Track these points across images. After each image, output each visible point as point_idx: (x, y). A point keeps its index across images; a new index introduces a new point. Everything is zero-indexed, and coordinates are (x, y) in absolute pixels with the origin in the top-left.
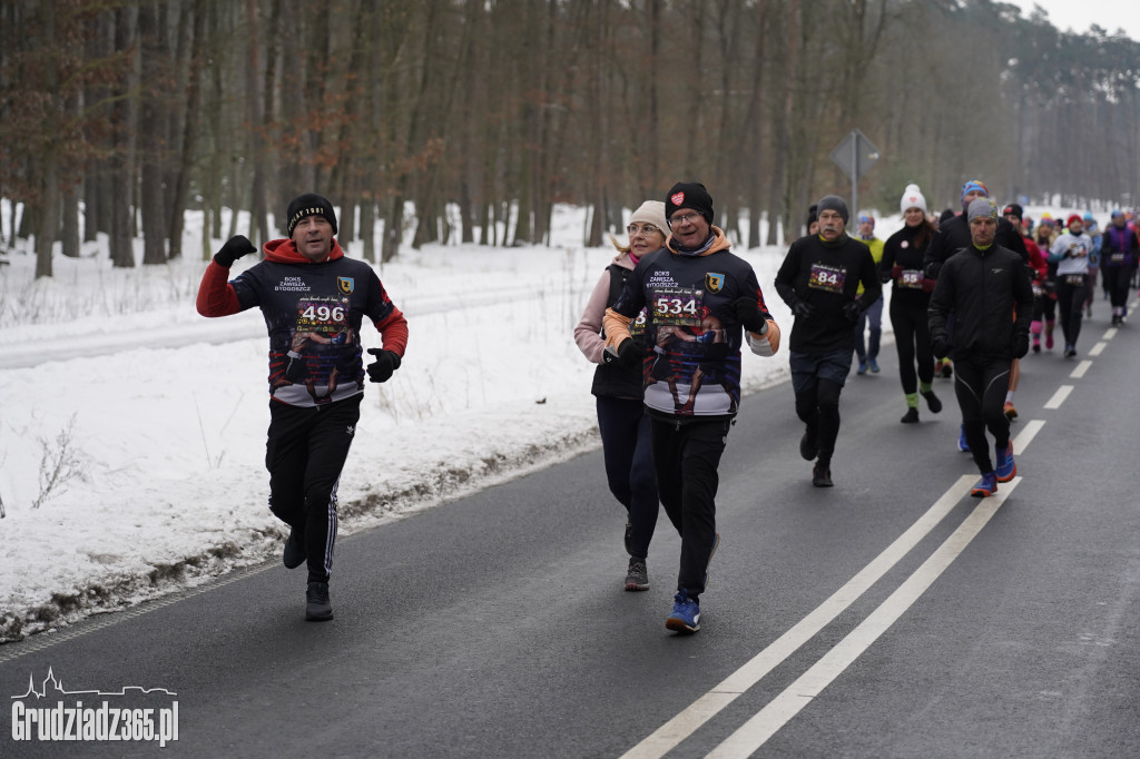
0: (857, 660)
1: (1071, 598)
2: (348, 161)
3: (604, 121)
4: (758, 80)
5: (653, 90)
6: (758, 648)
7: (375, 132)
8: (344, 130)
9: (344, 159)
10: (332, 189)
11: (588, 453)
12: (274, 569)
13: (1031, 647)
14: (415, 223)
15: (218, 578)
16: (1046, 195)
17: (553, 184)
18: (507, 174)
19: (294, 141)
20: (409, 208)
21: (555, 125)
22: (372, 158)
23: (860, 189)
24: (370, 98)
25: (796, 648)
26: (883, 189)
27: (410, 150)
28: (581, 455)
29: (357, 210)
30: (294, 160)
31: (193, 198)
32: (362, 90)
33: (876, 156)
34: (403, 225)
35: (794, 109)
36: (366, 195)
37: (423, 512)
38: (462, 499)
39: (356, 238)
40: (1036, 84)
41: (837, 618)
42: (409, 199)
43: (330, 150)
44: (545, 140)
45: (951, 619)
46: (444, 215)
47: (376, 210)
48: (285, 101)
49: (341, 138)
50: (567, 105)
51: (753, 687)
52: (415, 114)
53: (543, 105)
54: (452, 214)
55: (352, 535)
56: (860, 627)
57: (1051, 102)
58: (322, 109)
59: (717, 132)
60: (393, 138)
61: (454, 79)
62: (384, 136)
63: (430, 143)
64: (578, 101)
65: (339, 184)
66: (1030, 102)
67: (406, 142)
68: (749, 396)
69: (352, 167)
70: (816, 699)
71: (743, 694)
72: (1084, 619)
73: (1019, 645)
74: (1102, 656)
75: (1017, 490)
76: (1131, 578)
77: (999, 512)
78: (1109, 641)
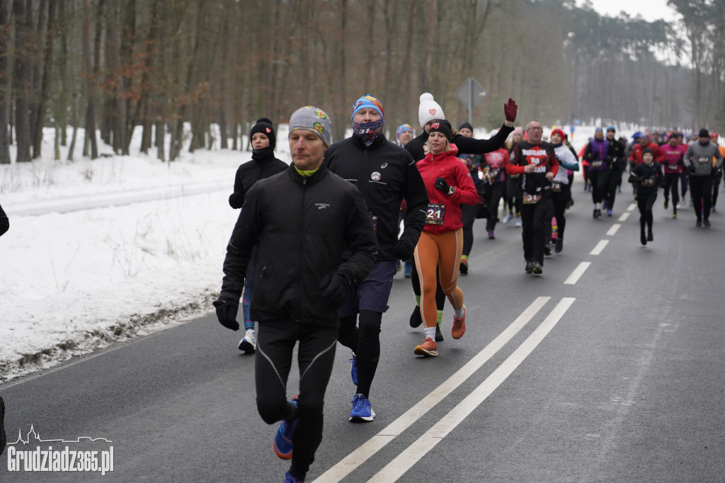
0: (470, 414)
1: (606, 375)
2: (147, 96)
3: (311, 71)
4: (409, 45)
5: (343, 52)
6: (407, 407)
7: (165, 78)
8: (145, 77)
9: (145, 95)
10: (137, 114)
12: (99, 357)
13: (581, 407)
14: (191, 136)
15: (63, 362)
16: (592, 119)
17: (279, 112)
18: (249, 105)
19: (113, 83)
20: (187, 126)
21: (280, 75)
22: (163, 95)
23: (474, 116)
24: (161, 56)
25: (432, 407)
26: (488, 114)
27: (187, 90)
29: (154, 128)
30: (113, 96)
31: (49, 119)
32: (157, 51)
33: (484, 94)
34: (183, 137)
35: (432, 64)
36: (159, 118)
37: (194, 320)
39: (153, 146)
40: (586, 49)
41: (458, 388)
42: (186, 121)
43: (136, 89)
44: (274, 83)
45: (530, 388)
46: (209, 131)
47: (166, 128)
48: (107, 57)
49: (143, 81)
50: (288, 61)
51: (404, 432)
52: (191, 67)
53: (272, 61)
54: (214, 131)
55: (149, 335)
57: (595, 60)
58: (131, 63)
59: (383, 79)
60: (176, 82)
61: (216, 44)
62: (170, 80)
63: (200, 85)
64: (295, 59)
65: (142, 111)
66: (582, 60)
67: (184, 85)
69: (150, 100)
70: (444, 439)
71: (398, 437)
72: (614, 388)
73: (573, 405)
74: (626, 412)
75: (573, 306)
76: (644, 362)
77: (561, 320)
78: (630, 402)
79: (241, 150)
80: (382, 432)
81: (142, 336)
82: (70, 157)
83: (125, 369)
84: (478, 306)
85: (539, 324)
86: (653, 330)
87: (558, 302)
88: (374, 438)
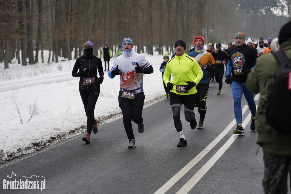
0: (233, 143)
4: (177, 12)
6: (210, 142)
11: (156, 104)
25: (219, 141)
28: (154, 104)
30: (65, 37)
31: (34, 48)
33: (212, 30)
40: (245, 11)
41: (226, 135)
44: (125, 29)
51: (212, 149)
53: (124, 21)
57: (249, 15)
70: (226, 151)
71: (211, 151)
80: (205, 149)
81: (107, 124)
82: (49, 62)
83: (106, 134)
84: (224, 109)
88: (203, 151)
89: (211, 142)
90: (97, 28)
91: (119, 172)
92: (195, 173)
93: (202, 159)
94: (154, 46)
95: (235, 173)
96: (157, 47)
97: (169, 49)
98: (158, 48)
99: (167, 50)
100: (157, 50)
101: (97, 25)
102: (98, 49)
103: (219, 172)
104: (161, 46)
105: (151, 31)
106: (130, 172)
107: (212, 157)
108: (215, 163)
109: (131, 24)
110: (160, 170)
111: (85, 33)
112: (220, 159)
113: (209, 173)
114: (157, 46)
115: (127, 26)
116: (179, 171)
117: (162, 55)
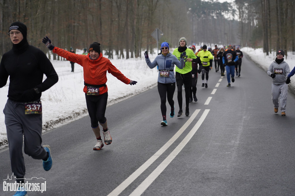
1: (228, 134)
4: (127, 16)
13: (221, 144)
16: (200, 43)
17: (76, 44)
24: (31, 24)
25: (169, 146)
33: (162, 34)
37: (72, 122)
38: (80, 119)
40: (196, 15)
41: (176, 140)
44: (74, 33)
50: (79, 24)
51: (163, 154)
55: (58, 128)
56: (182, 142)
57: (200, 19)
68: (139, 94)
70: (177, 156)
71: (161, 155)
72: (232, 138)
73: (219, 144)
74: (238, 145)
75: (210, 112)
76: (240, 129)
77: (207, 117)
78: (238, 142)
79: (61, 60)
80: (155, 154)
81: (55, 128)
83: (54, 139)
85: (199, 119)
86: (241, 119)
87: (204, 111)
88: (153, 156)
89: (162, 147)
90: (45, 31)
91: (68, 178)
92: (146, 178)
93: (152, 164)
94: (104, 50)
95: (186, 178)
96: (106, 51)
97: (119, 53)
98: (108, 51)
99: (117, 54)
100: (106, 54)
101: (45, 28)
102: (47, 53)
103: (169, 177)
104: (110, 50)
105: (101, 34)
106: (79, 177)
107: (162, 162)
108: (166, 169)
109: (80, 27)
110: (110, 175)
111: (33, 36)
112: (171, 164)
113: (159, 178)
114: (106, 49)
115: (76, 29)
116: (128, 177)
117: (112, 58)
